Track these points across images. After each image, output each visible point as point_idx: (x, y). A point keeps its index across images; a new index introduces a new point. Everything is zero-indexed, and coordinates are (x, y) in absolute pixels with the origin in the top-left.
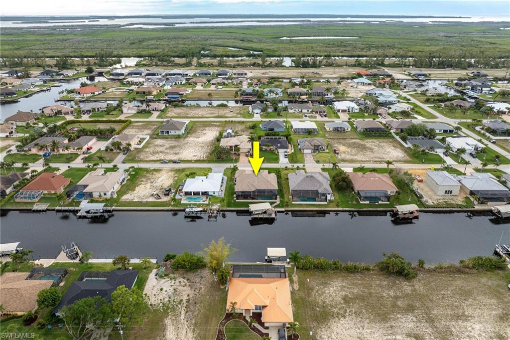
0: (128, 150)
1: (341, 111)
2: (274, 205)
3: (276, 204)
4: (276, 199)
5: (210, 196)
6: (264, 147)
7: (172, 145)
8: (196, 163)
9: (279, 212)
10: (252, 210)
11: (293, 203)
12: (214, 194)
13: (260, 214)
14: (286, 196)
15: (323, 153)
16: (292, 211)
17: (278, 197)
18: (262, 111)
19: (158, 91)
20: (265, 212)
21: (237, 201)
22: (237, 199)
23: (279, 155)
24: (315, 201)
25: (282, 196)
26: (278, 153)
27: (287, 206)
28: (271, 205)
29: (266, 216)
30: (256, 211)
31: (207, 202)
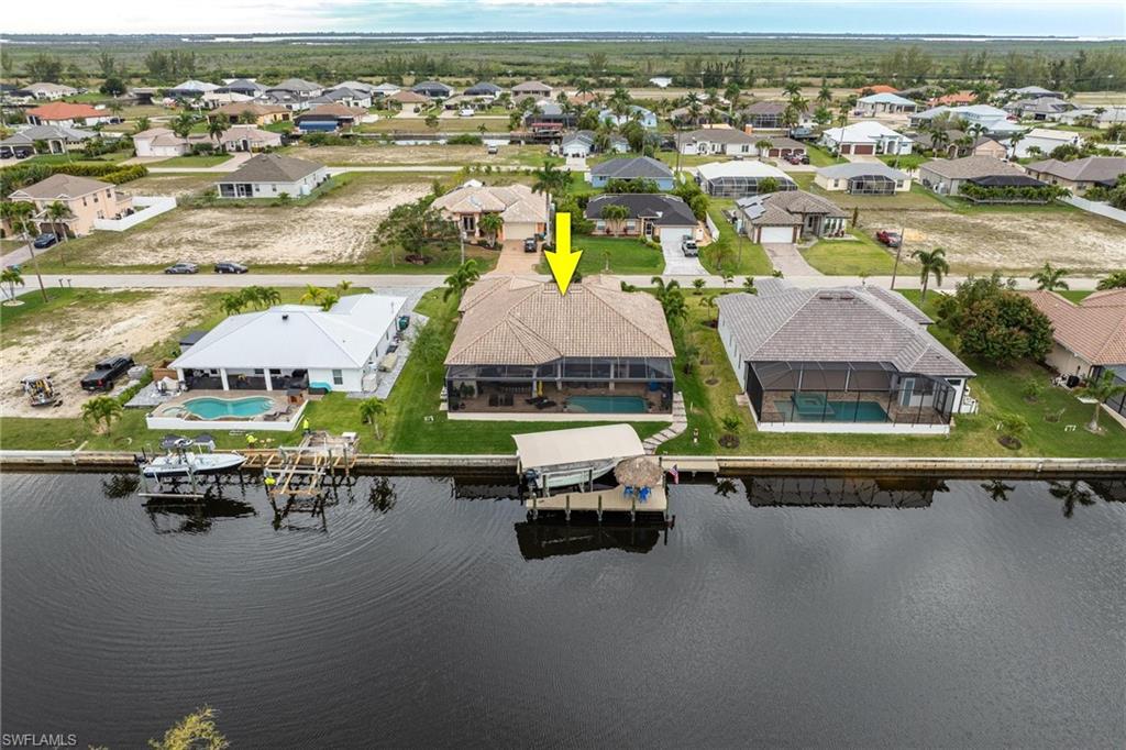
0: (62, 232)
1: (853, 149)
2: (659, 438)
3: (669, 434)
4: (666, 407)
5: (314, 391)
6: (600, 223)
7: (247, 223)
8: (313, 273)
9: (686, 477)
10: (526, 465)
11: (764, 427)
12: (338, 381)
13: (575, 488)
14: (714, 393)
15: (838, 242)
16: (749, 476)
17: (678, 397)
18: (592, 149)
19: (280, 117)
20: (609, 480)
21: (451, 416)
22: (454, 408)
23: (661, 249)
24: (884, 418)
25: (696, 397)
26: (657, 239)
27: (730, 442)
28: (642, 438)
29: (612, 501)
30: (555, 468)
31: (286, 426)
